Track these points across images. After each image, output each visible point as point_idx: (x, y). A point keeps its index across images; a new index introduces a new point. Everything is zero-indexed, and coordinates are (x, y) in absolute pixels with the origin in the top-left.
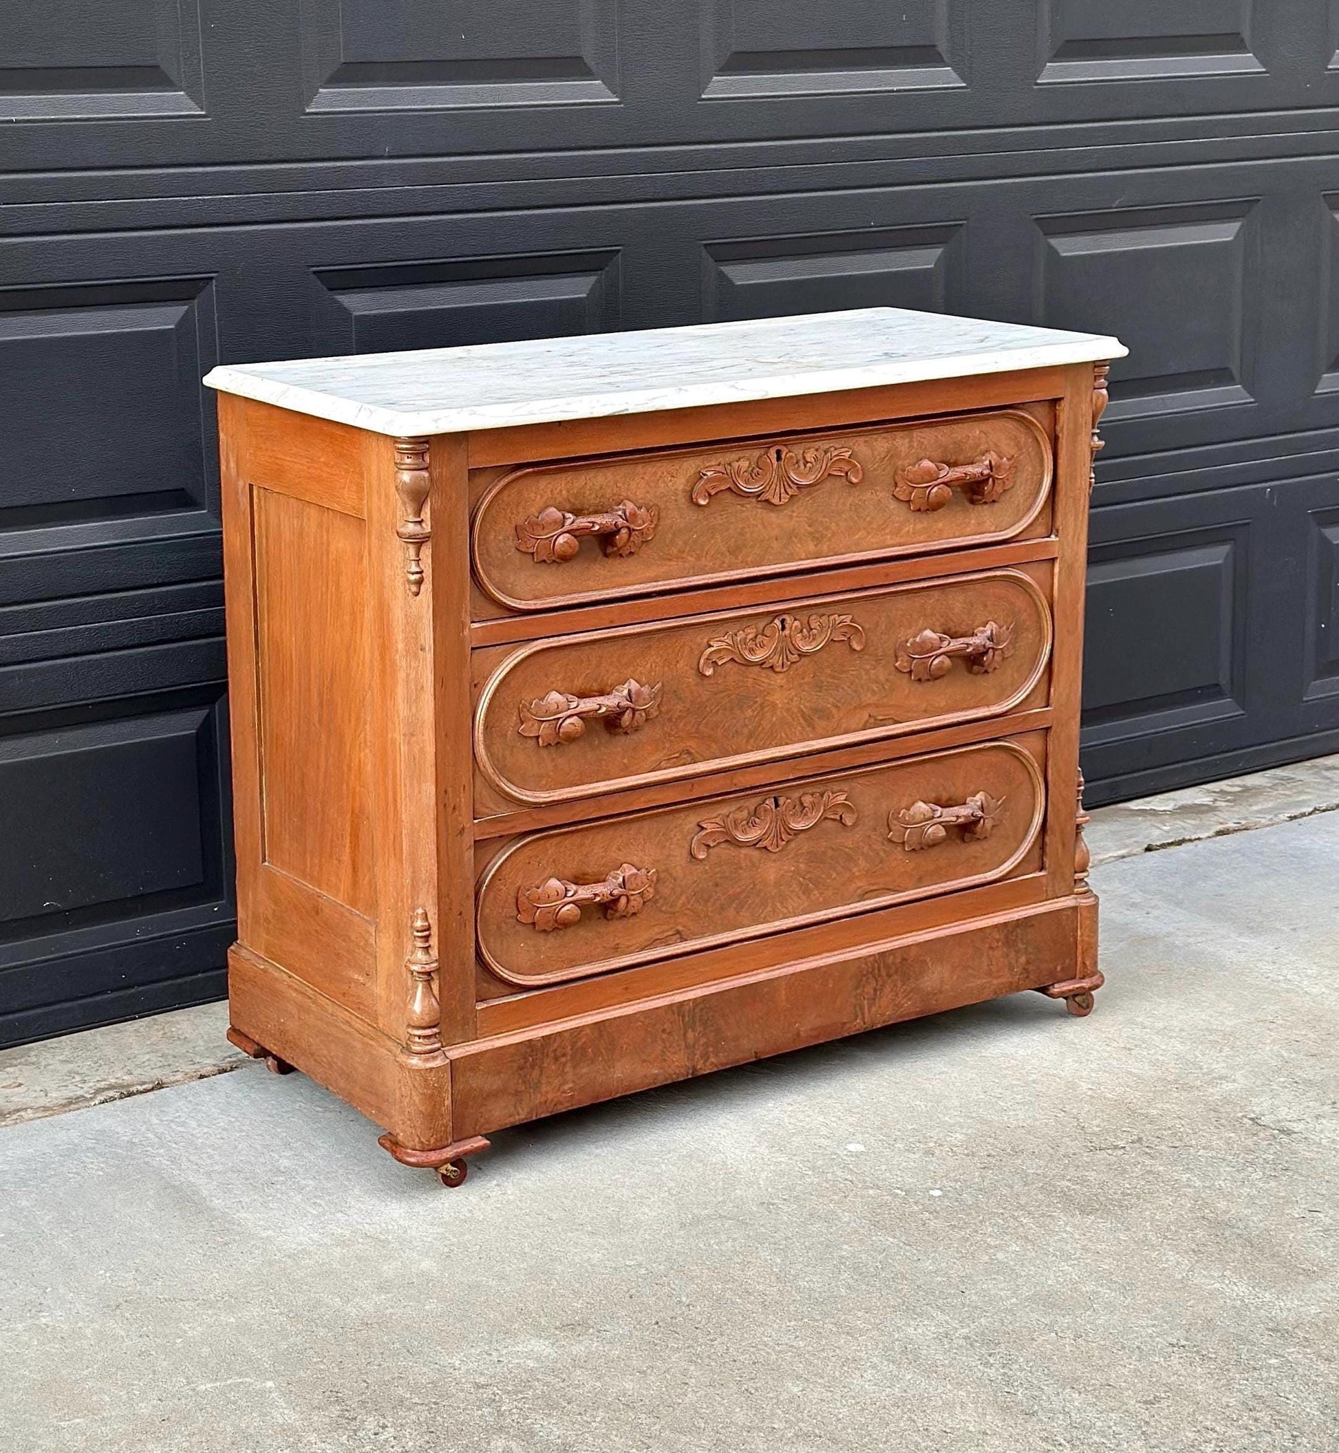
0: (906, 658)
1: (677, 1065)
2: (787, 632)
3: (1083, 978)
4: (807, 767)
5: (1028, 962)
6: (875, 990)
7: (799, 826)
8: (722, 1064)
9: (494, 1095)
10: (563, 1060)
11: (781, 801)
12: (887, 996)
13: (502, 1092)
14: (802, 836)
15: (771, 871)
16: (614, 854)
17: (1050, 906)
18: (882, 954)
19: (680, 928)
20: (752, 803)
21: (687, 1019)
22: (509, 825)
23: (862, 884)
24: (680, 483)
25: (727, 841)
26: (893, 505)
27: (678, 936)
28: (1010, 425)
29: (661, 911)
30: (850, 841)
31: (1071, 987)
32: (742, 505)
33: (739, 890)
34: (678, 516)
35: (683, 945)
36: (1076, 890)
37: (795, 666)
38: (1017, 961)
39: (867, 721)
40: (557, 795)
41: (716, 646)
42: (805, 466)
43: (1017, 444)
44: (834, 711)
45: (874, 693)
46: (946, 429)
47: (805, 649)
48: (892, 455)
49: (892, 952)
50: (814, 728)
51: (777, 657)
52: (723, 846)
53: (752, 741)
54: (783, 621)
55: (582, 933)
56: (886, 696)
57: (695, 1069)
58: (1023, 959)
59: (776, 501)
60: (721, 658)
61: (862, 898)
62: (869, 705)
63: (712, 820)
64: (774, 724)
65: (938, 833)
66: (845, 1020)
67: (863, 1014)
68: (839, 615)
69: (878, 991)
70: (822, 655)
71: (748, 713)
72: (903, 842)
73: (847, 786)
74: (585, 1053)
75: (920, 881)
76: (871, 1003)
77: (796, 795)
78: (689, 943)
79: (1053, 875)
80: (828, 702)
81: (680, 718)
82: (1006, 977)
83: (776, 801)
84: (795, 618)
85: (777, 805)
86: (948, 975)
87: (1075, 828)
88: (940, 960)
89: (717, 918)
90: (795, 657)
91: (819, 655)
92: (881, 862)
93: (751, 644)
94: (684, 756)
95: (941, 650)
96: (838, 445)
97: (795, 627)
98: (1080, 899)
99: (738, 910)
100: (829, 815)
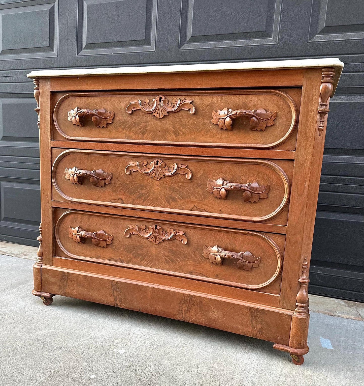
0: (210, 187)
1: (110, 300)
2: (158, 166)
3: (292, 347)
4: (166, 217)
5: (262, 328)
6: (187, 308)
7: (164, 238)
8: (127, 307)
9: (52, 283)
10: (73, 282)
11: (158, 227)
12: (193, 312)
13: (56, 284)
14: (167, 242)
15: (154, 250)
16: (98, 225)
18: (191, 296)
19: (121, 257)
20: (148, 224)
21: (114, 287)
22: (62, 205)
23: (192, 268)
24: (123, 105)
25: (137, 234)
26: (211, 126)
27: (120, 260)
29: (114, 250)
30: (187, 250)
31: (283, 348)
32: (146, 116)
33: (142, 253)
34: (121, 117)
35: (121, 263)
36: (296, 310)
37: (162, 179)
38: (256, 325)
39: (193, 208)
40: (75, 200)
41: (131, 164)
42: (171, 105)
44: (179, 200)
45: (196, 198)
47: (165, 174)
48: (212, 105)
49: (195, 296)
50: (170, 204)
51: (154, 174)
52: (137, 236)
53: (145, 202)
54: (158, 162)
56: (201, 200)
57: (117, 305)
58: (260, 326)
59: (158, 116)
60: (133, 169)
61: (191, 273)
62: (194, 202)
63: (133, 226)
64: (154, 198)
65: (219, 259)
66: (175, 313)
67: (182, 314)
68: (181, 164)
69: (189, 309)
70: (175, 178)
71: (144, 191)
72: (209, 259)
73: (185, 230)
74: (80, 283)
75: (217, 277)
76: (186, 311)
77: (164, 227)
78: (123, 264)
79: (283, 298)
80: (176, 196)
81: (119, 187)
82: (250, 330)
83: (156, 226)
84: (163, 162)
85: (156, 228)
86: (221, 316)
87: (297, 282)
88: (218, 309)
89: (134, 259)
90: (162, 176)
91: (173, 177)
92: (199, 263)
93: (145, 167)
94: (120, 200)
95: (223, 186)
96: (186, 98)
97: (162, 164)
98: (295, 314)
99: (142, 259)
100: (177, 238)
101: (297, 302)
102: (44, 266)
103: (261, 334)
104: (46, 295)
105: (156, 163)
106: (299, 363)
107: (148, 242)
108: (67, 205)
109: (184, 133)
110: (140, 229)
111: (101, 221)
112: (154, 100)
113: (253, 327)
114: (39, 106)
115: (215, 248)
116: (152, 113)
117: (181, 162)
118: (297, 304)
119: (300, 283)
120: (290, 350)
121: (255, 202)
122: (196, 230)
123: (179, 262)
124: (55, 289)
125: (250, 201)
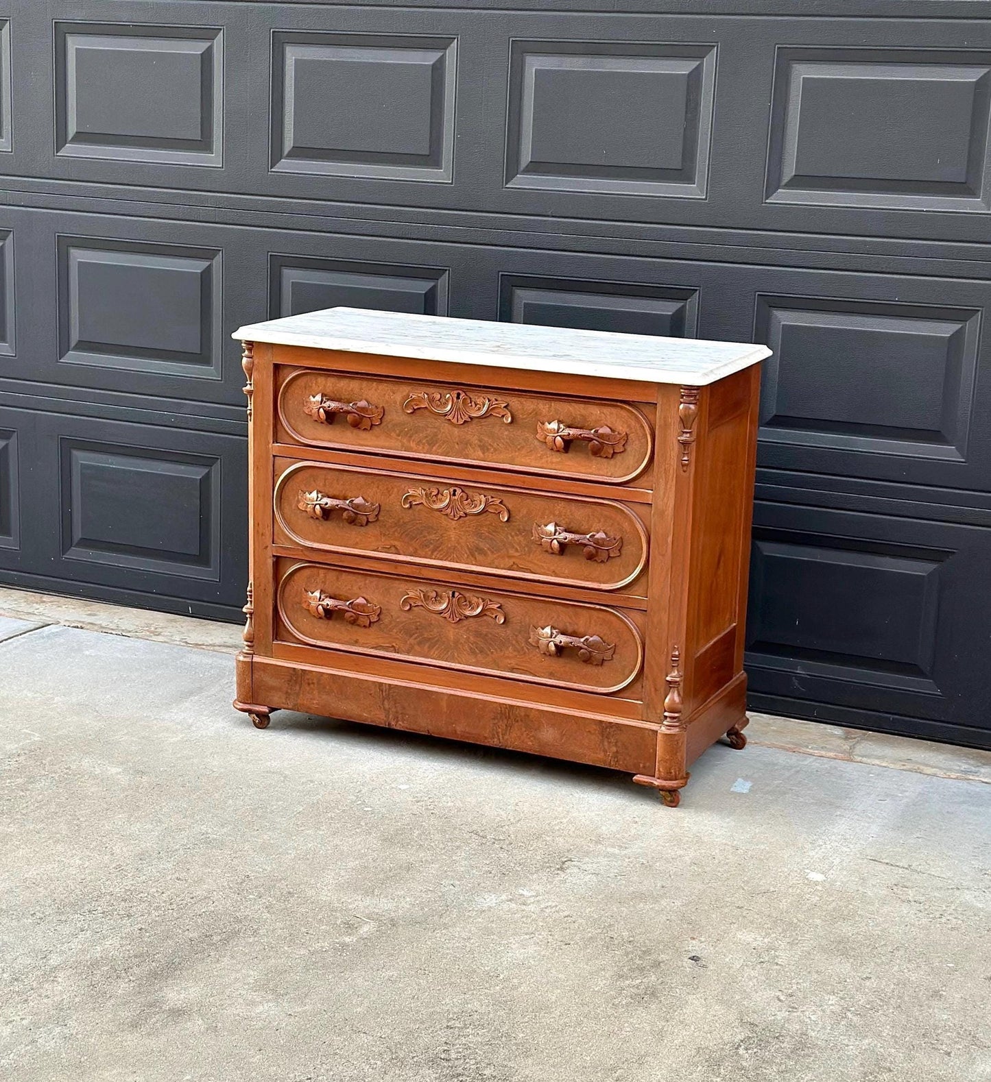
0: (537, 536)
1: (378, 717)
2: (456, 498)
3: (659, 778)
4: (471, 580)
5: (617, 752)
6: (506, 726)
7: (468, 613)
8: (407, 728)
9: (273, 688)
10: (312, 686)
11: (457, 594)
12: (515, 733)
13: (280, 689)
14: (471, 619)
15: (451, 633)
16: (356, 590)
17: (640, 724)
18: (511, 706)
19: (394, 644)
20: (439, 590)
21: (384, 694)
22: (292, 553)
23: (513, 662)
24: (398, 397)
25: (422, 606)
26: (536, 443)
27: (392, 649)
28: (623, 413)
29: (383, 631)
30: (502, 632)
31: (646, 780)
32: (436, 419)
33: (430, 637)
34: (395, 416)
35: (395, 654)
36: (665, 723)
37: (462, 518)
38: (609, 748)
39: (512, 566)
40: (316, 545)
41: (411, 492)
42: (476, 405)
43: (629, 426)
44: (489, 552)
45: (517, 551)
46: (576, 406)
47: (468, 511)
48: (536, 413)
49: (517, 707)
50: (476, 558)
51: (449, 511)
52: (422, 608)
53: (435, 553)
54: (455, 491)
55: (338, 626)
56: (525, 555)
57: (389, 724)
58: (614, 749)
59: (454, 421)
60: (415, 501)
61: (512, 670)
62: (514, 557)
63: (414, 592)
64: (450, 548)
65: (552, 648)
66: (486, 735)
67: (498, 736)
68: (492, 497)
69: (509, 727)
70: (482, 517)
71: (433, 536)
72: (538, 647)
73: (501, 600)
74: (325, 688)
75: (551, 676)
76: (504, 732)
77: (467, 595)
78: (399, 655)
79: (648, 706)
80: (484, 546)
81: (391, 527)
82: (601, 755)
83: (453, 593)
84: (463, 491)
85: (453, 596)
86: (558, 736)
87: (664, 681)
88: (553, 725)
89: (416, 647)
90: (462, 513)
91: (479, 517)
92: (525, 653)
93: (434, 498)
94: (393, 549)
95: (555, 537)
96: (499, 399)
97: (462, 496)
98: (663, 728)
99: (430, 648)
100: (488, 613)
101: (665, 711)
102: (257, 659)
103: (617, 761)
104: (261, 709)
105: (452, 493)
106: (674, 804)
107: (441, 618)
108: (301, 553)
109: (495, 450)
110: (426, 597)
111: (360, 581)
112: (448, 396)
113: (605, 751)
114: (251, 384)
115: (548, 630)
116: (446, 415)
117: (492, 493)
118: (666, 714)
119: (670, 682)
120: (655, 783)
121: (602, 562)
122: (517, 601)
123: (492, 653)
124: (276, 699)
125: (595, 560)
